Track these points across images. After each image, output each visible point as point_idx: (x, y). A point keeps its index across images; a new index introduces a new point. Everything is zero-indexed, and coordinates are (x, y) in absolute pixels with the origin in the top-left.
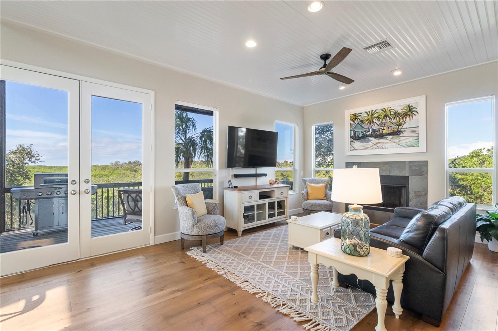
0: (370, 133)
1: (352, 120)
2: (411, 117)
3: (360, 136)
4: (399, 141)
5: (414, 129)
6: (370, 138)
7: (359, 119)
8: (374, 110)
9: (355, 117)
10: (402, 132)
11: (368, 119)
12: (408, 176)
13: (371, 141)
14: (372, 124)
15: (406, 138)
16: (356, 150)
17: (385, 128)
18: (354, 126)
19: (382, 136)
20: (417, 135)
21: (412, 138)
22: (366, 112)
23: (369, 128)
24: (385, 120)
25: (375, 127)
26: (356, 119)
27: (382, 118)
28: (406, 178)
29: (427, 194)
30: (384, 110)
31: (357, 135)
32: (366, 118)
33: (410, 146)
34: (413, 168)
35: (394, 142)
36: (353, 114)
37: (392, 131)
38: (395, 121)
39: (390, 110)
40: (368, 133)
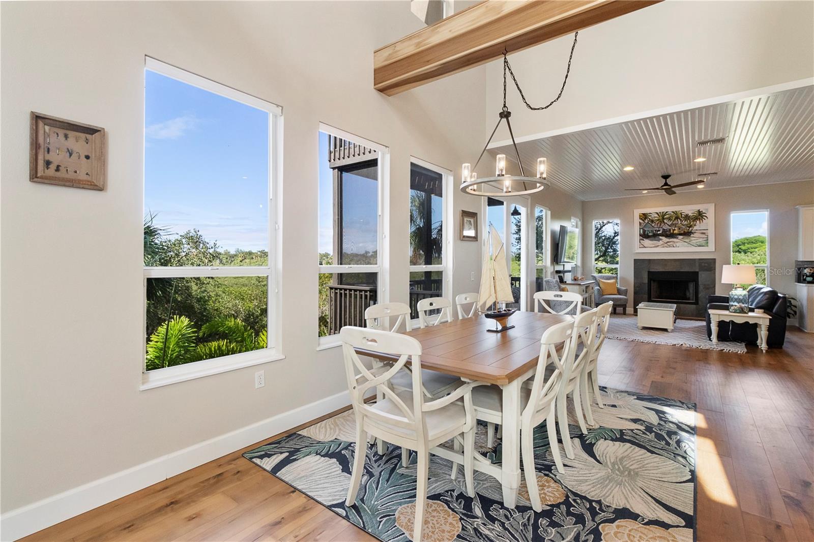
0: (661, 232)
1: (641, 219)
2: (701, 221)
3: (650, 234)
4: (690, 241)
5: (704, 231)
6: (660, 237)
7: (649, 218)
8: (666, 211)
9: (644, 216)
10: (693, 233)
11: (659, 219)
12: (698, 272)
13: (661, 239)
14: (662, 224)
15: (696, 238)
16: (645, 247)
17: (676, 228)
19: (673, 236)
20: (706, 236)
21: (702, 238)
22: (657, 213)
23: (659, 228)
24: (676, 221)
25: (666, 227)
26: (645, 218)
27: (673, 220)
29: (715, 286)
31: (646, 233)
32: (656, 218)
33: (700, 246)
34: (703, 264)
35: (684, 242)
36: (643, 214)
37: (682, 232)
38: (686, 223)
39: (681, 213)
40: (659, 232)
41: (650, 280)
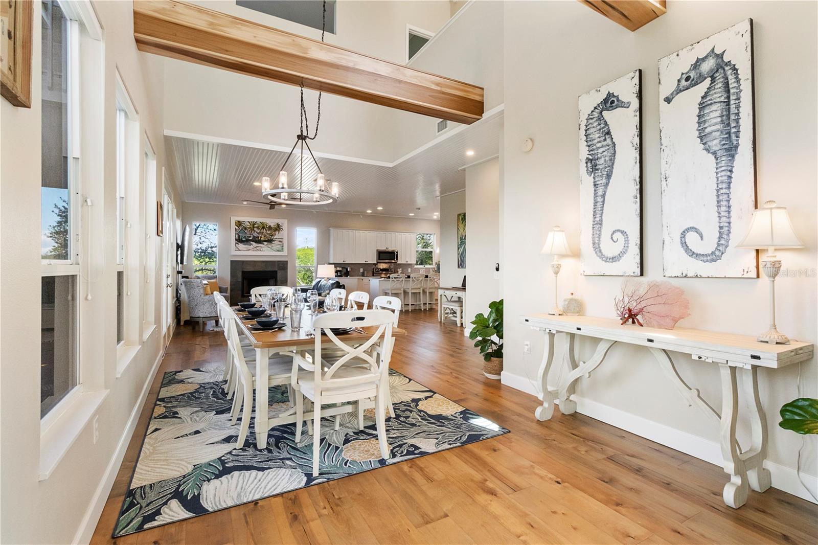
0: (252, 238)
1: (237, 226)
3: (244, 239)
5: (280, 240)
6: (252, 243)
7: (242, 225)
8: (255, 221)
9: (239, 224)
10: (274, 241)
11: (250, 227)
12: (277, 271)
14: (253, 232)
15: (276, 245)
16: (240, 250)
17: (262, 236)
18: (238, 231)
19: (259, 242)
21: (279, 245)
22: (249, 222)
23: (250, 234)
25: (256, 234)
26: (240, 225)
27: (260, 229)
28: (276, 272)
29: (287, 281)
30: (262, 223)
31: (240, 238)
33: (278, 251)
34: (280, 265)
35: (268, 247)
36: (238, 221)
37: (267, 239)
39: (266, 224)
40: (250, 238)
41: (243, 278)
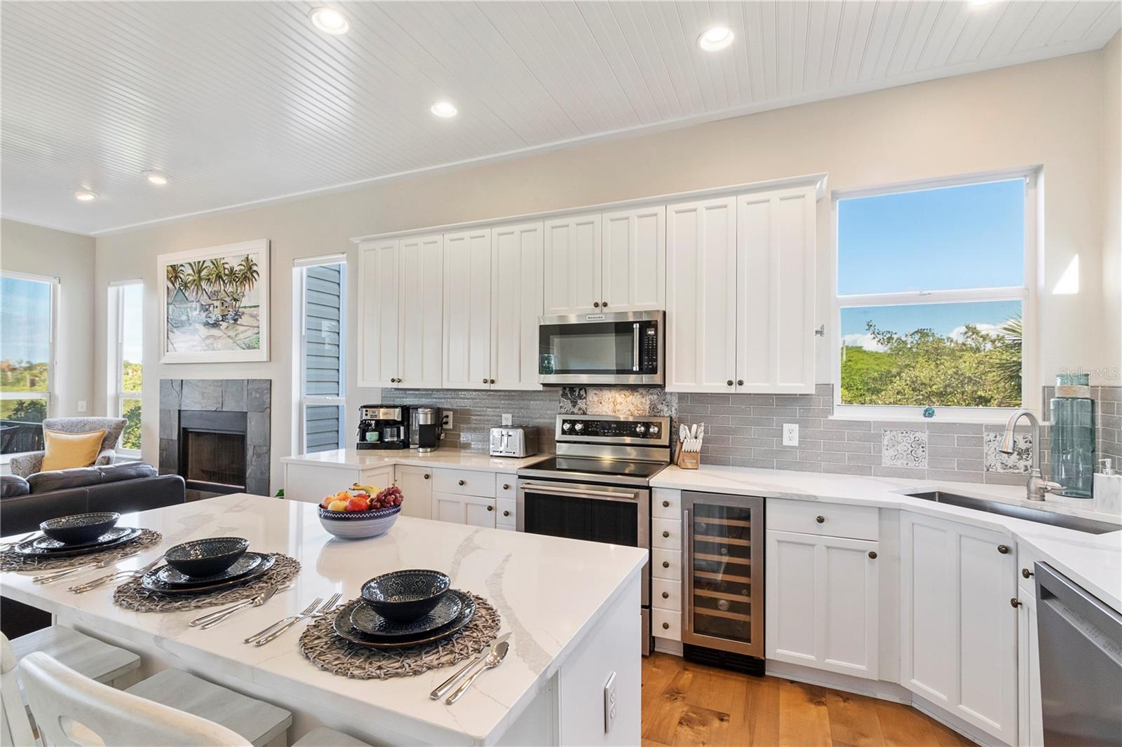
1: (170, 280)
2: (251, 284)
3: (183, 318)
4: (236, 336)
5: (254, 311)
7: (180, 278)
8: (202, 260)
9: (174, 273)
10: (241, 315)
11: (194, 280)
13: (198, 331)
14: (200, 293)
15: (244, 328)
18: (172, 294)
20: (257, 324)
21: (252, 329)
22: (190, 264)
24: (217, 286)
25: (205, 299)
26: (176, 277)
27: (213, 281)
28: (245, 416)
29: (270, 450)
30: (215, 264)
32: (190, 278)
34: (253, 395)
35: (229, 336)
36: (171, 266)
38: (231, 289)
39: (223, 264)
41: (183, 431)
